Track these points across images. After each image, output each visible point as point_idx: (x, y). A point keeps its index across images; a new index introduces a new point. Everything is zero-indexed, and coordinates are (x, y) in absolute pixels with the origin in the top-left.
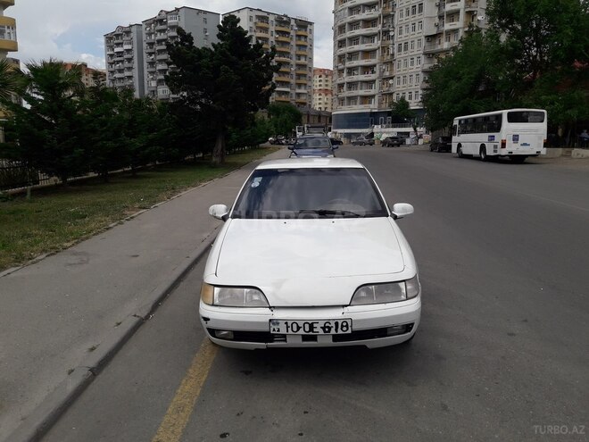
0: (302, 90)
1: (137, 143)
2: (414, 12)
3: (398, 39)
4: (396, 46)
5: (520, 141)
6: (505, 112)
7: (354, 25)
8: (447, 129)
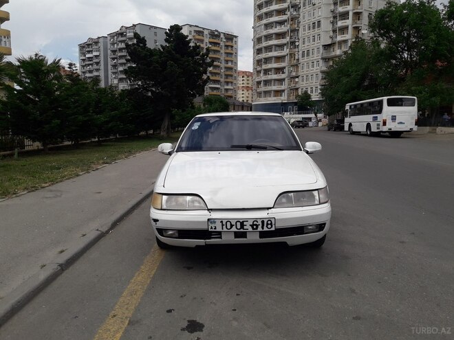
0: (229, 87)
1: (102, 118)
2: (314, 28)
3: (302, 48)
4: (300, 53)
5: (397, 121)
6: (385, 99)
7: (268, 37)
8: (340, 113)
